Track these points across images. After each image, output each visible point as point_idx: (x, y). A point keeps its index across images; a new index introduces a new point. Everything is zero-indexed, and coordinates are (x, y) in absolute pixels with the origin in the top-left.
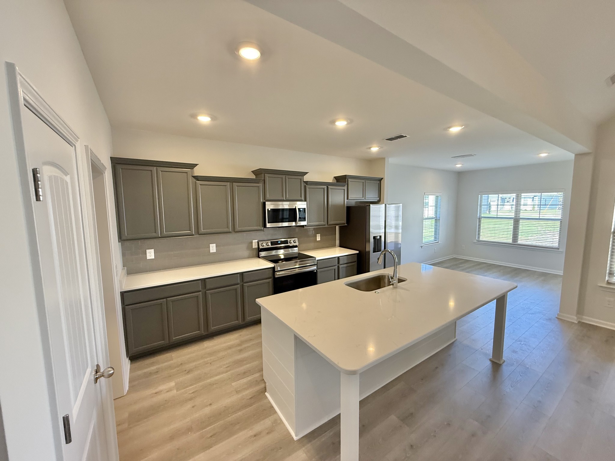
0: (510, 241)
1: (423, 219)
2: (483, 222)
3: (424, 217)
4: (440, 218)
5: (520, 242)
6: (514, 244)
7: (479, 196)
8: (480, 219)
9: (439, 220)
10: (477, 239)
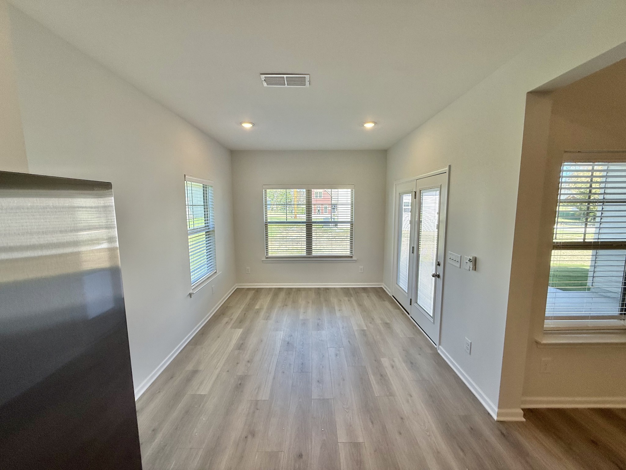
0: (304, 253)
1: (187, 234)
2: (270, 229)
3: (188, 229)
4: (214, 227)
5: (314, 253)
6: (309, 257)
7: (264, 190)
8: (266, 226)
9: (214, 231)
10: (265, 255)
